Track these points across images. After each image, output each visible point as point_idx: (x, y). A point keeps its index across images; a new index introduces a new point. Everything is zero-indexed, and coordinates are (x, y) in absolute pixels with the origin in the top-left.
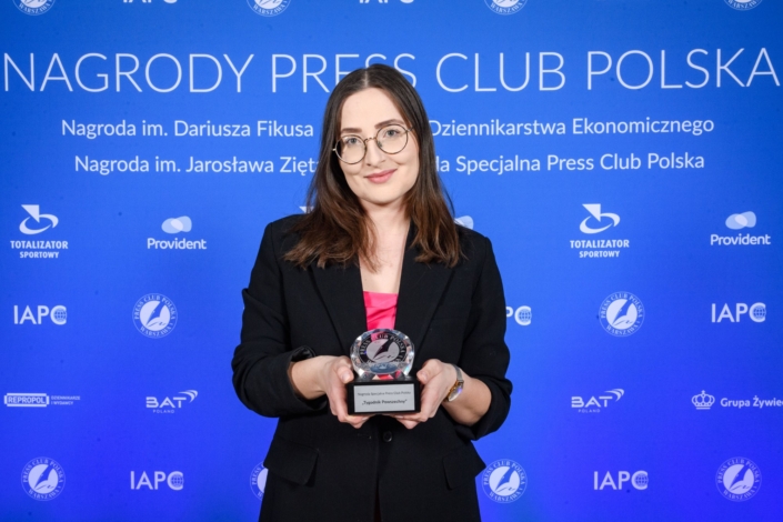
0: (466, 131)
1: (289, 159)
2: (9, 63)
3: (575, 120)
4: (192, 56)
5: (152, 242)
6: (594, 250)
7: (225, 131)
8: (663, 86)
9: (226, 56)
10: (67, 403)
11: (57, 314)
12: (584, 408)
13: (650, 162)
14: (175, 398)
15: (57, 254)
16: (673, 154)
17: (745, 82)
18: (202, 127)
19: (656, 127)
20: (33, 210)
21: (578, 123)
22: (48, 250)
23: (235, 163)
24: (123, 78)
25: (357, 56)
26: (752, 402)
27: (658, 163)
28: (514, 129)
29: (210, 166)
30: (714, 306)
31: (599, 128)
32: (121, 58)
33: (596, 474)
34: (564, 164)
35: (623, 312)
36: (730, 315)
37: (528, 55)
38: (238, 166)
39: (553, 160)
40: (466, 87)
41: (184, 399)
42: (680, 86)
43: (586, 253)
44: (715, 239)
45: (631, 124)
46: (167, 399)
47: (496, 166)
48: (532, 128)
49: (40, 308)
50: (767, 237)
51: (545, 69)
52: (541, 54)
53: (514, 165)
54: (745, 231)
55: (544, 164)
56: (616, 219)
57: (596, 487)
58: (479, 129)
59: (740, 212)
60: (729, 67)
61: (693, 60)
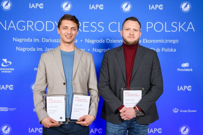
0: (116, 42)
3: (144, 39)
4: (47, 22)
5: (36, 69)
7: (55, 41)
8: (166, 31)
9: (55, 22)
10: (13, 110)
11: (11, 87)
13: (162, 50)
15: (11, 72)
16: (168, 48)
17: (186, 31)
18: (49, 40)
19: (164, 41)
20: (5, 60)
22: (9, 71)
24: (29, 27)
25: (89, 22)
26: (188, 111)
27: (164, 50)
30: (178, 86)
31: (150, 41)
32: (29, 22)
33: (149, 129)
36: (182, 89)
40: (116, 31)
42: (170, 31)
44: (179, 69)
45: (158, 40)
49: (6, 85)
50: (192, 69)
54: (186, 68)
58: (119, 41)
59: (185, 63)
60: (182, 27)
61: (173, 25)
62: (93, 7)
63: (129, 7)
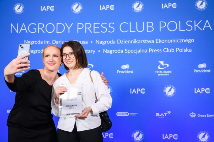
0: (128, 42)
2: (12, 26)
3: (156, 39)
4: (57, 24)
6: (162, 73)
8: (180, 30)
9: (66, 24)
12: (159, 116)
13: (177, 50)
15: (22, 74)
16: (183, 48)
17: (202, 29)
19: (178, 41)
21: (157, 40)
24: (40, 29)
25: (99, 23)
26: (207, 115)
27: (179, 50)
28: (140, 42)
30: (195, 89)
31: (163, 41)
32: (40, 24)
33: (163, 135)
34: (154, 51)
35: (170, 90)
37: (144, 23)
39: (151, 50)
40: (127, 31)
42: (185, 30)
43: (160, 74)
44: (195, 71)
45: (171, 40)
47: (135, 51)
48: (145, 41)
50: (210, 70)
51: (148, 26)
52: (147, 23)
53: (140, 51)
54: (203, 69)
55: (148, 51)
56: (168, 65)
57: (163, 138)
58: (131, 42)
59: (202, 63)
60: (198, 25)
61: (188, 23)
62: (104, 7)
63: (141, 6)
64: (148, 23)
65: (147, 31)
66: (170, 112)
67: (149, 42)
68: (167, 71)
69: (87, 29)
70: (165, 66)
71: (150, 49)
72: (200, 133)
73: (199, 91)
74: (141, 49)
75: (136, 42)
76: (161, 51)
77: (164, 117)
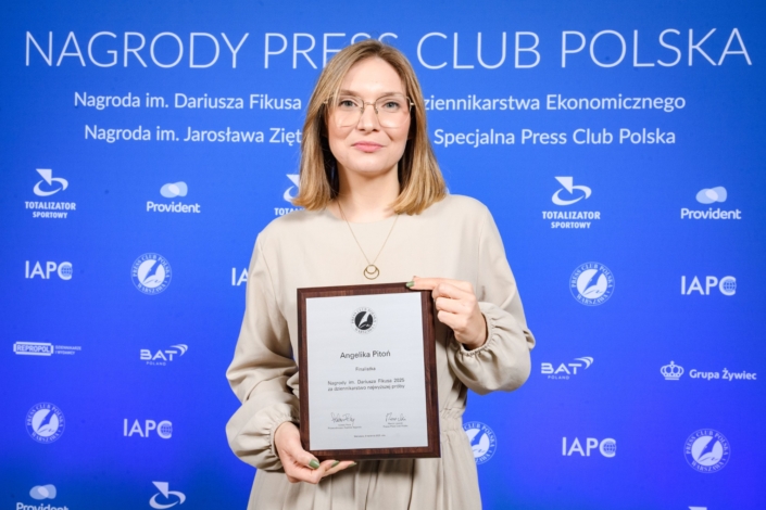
0: (445, 106)
1: (278, 130)
2: (31, 41)
3: (549, 96)
4: (192, 35)
5: (151, 205)
6: (565, 221)
7: (220, 103)
8: (636, 64)
9: (223, 35)
10: (69, 353)
11: (63, 270)
12: (553, 374)
13: (622, 137)
14: (167, 352)
15: (66, 214)
16: (644, 130)
17: (717, 61)
19: (628, 103)
20: (46, 174)
21: (551, 99)
22: (58, 211)
23: (228, 133)
24: (130, 54)
25: (343, 35)
26: (722, 374)
27: (629, 138)
28: (490, 105)
29: (206, 135)
30: (684, 278)
31: (572, 104)
32: (129, 36)
33: (564, 440)
34: (538, 138)
35: (594, 281)
36: (699, 288)
37: (504, 34)
38: (231, 136)
39: (527, 135)
40: (445, 64)
41: (175, 352)
42: (653, 65)
43: (558, 224)
44: (685, 212)
45: (604, 100)
46: (160, 352)
47: (472, 139)
48: (508, 103)
49: (49, 264)
50: (738, 212)
51: (521, 48)
52: (518, 34)
53: (490, 138)
54: (715, 206)
55: (518, 138)
56: (588, 191)
57: (564, 453)
58: (456, 104)
59: (711, 186)
60: (701, 47)
61: (665, 39)
64: (520, 36)
65: (517, 66)
66: (592, 359)
67: (523, 106)
68: (585, 213)
69: (300, 56)
70: (578, 193)
71: (524, 131)
72: (695, 435)
73: (696, 285)
74: (492, 131)
75: (476, 104)
76: (565, 140)
77: (568, 378)
